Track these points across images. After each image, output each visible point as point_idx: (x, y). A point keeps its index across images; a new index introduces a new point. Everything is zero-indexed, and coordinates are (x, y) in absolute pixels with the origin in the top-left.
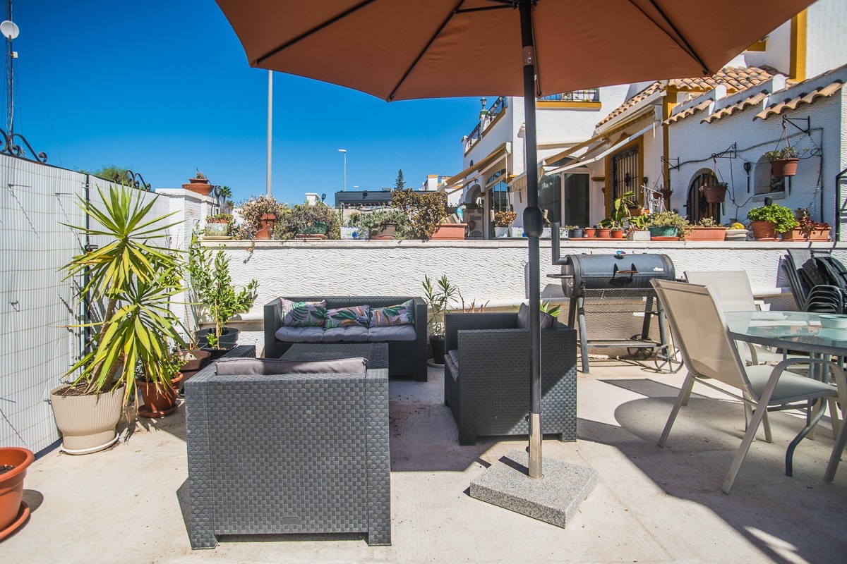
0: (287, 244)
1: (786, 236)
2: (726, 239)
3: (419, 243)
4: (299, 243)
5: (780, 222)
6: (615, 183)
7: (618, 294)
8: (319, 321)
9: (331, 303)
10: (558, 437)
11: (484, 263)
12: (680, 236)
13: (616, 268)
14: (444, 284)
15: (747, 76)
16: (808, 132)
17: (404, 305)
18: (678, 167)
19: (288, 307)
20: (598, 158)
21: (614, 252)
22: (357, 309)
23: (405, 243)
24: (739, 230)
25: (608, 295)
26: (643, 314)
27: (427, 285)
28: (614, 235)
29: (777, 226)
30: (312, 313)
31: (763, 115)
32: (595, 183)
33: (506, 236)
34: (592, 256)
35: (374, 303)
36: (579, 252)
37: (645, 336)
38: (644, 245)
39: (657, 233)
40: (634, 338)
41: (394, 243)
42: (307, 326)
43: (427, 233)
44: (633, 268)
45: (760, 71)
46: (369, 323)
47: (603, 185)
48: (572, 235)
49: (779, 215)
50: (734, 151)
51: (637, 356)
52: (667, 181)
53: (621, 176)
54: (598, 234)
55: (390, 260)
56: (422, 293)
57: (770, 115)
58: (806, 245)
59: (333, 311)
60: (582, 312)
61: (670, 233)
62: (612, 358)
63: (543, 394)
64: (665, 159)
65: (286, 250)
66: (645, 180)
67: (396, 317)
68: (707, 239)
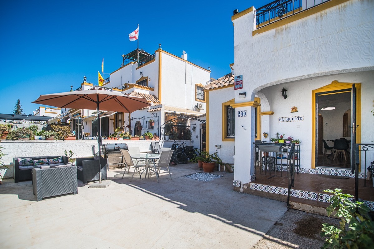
0: (15, 141)
1: (151, 139)
2: (140, 140)
3: (62, 141)
4: (20, 141)
5: (150, 136)
6: (117, 121)
7: (115, 153)
8: (31, 164)
9: (34, 159)
10: (104, 180)
11: (81, 146)
12: (130, 139)
13: (115, 147)
14: (71, 152)
15: (149, 97)
16: (156, 116)
17: (59, 158)
18: (132, 119)
19: (20, 160)
20: (112, 114)
21: (115, 143)
22: (44, 160)
23: (58, 141)
24: (142, 138)
25: (113, 153)
26: (121, 157)
27: (66, 152)
28: (115, 139)
29: (149, 137)
30: (29, 162)
31: (149, 111)
32: (111, 120)
33: (87, 139)
34: (110, 144)
35: (49, 158)
36: (106, 143)
37: (122, 162)
38: (122, 141)
39: (125, 138)
40: (120, 163)
41: (54, 141)
42: (27, 165)
43: (65, 138)
44: (119, 147)
45: (152, 96)
46: (48, 163)
47: (113, 121)
48: (105, 139)
49: (149, 135)
50: (144, 118)
51: (121, 166)
52: (130, 123)
53: (118, 119)
54: (111, 138)
55: (53, 146)
56: (64, 155)
57: (150, 111)
58: (154, 141)
59: (36, 161)
60: (107, 157)
61: (128, 138)
62: (115, 168)
63: (102, 168)
64: (130, 117)
65: (14, 143)
66: (125, 122)
67: (58, 161)
68: (136, 140)
